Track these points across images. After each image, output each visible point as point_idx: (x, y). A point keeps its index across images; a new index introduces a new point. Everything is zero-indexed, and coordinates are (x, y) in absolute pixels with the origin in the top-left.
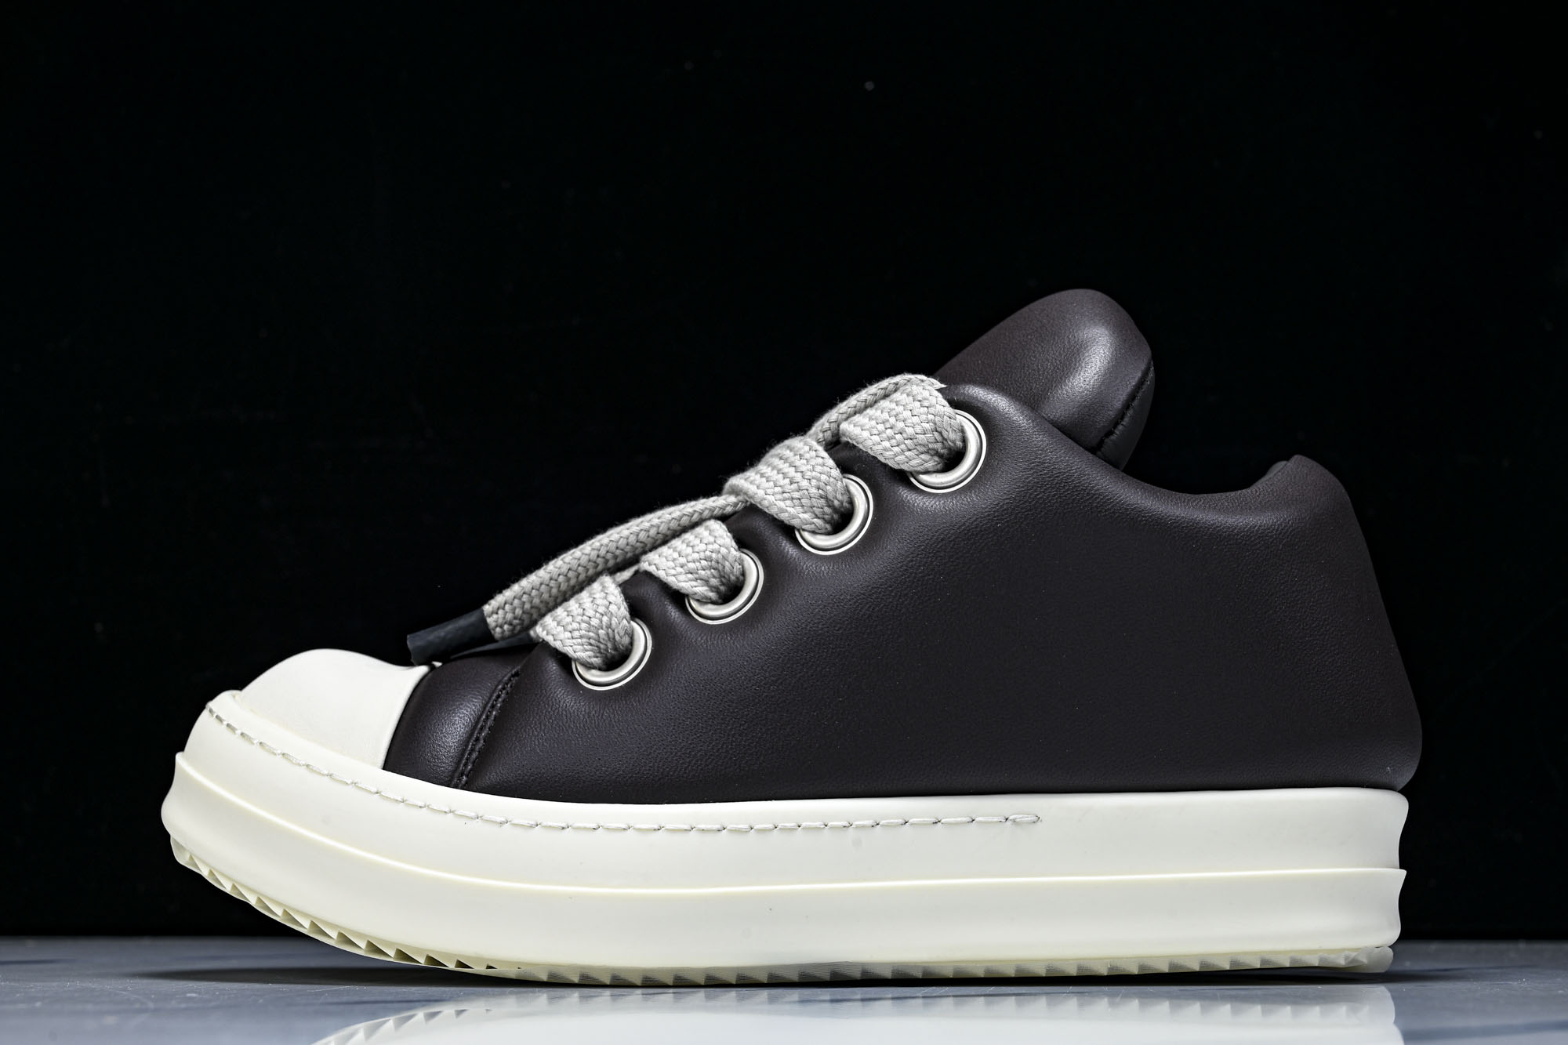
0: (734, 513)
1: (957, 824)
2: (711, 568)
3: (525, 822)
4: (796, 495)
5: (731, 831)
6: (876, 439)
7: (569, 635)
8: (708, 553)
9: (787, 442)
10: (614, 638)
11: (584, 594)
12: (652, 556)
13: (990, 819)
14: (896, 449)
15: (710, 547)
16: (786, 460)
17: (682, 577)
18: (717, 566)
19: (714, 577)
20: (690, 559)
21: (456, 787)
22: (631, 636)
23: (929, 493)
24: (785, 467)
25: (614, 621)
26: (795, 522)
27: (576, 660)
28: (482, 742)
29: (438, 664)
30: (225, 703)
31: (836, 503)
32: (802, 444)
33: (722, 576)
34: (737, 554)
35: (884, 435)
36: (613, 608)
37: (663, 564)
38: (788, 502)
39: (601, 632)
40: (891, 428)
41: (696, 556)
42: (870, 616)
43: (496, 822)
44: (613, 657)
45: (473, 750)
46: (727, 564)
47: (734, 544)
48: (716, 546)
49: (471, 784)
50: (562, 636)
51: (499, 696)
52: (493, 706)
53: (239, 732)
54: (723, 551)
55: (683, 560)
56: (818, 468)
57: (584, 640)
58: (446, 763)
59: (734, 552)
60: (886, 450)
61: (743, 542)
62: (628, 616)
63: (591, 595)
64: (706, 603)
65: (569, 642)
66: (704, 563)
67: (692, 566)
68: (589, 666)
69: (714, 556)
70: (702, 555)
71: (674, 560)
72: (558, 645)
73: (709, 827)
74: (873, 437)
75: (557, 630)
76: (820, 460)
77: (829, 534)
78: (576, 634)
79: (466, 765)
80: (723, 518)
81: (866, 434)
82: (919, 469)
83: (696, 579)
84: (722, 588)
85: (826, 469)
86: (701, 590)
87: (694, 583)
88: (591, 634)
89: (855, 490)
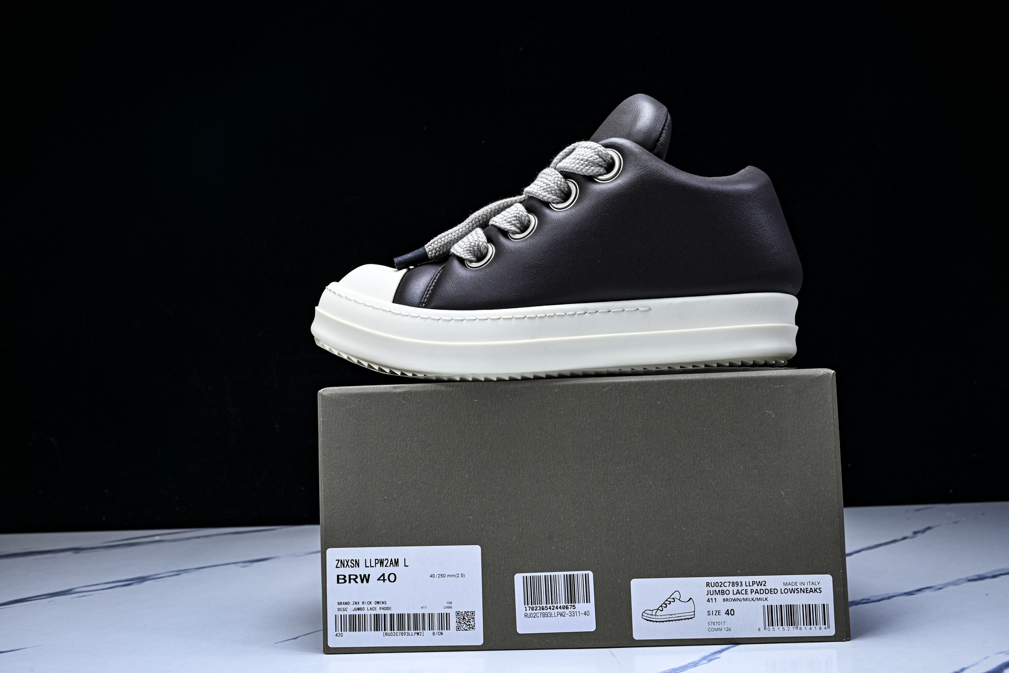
0: (524, 200)
1: (617, 312)
2: (517, 220)
3: (448, 319)
4: (549, 189)
5: (529, 318)
6: (573, 165)
7: (463, 250)
8: (515, 214)
9: (542, 172)
10: (481, 249)
11: (469, 235)
12: (494, 219)
13: (630, 309)
14: (587, 168)
15: (516, 212)
16: (544, 178)
17: (505, 224)
18: (519, 219)
19: (518, 223)
20: (508, 217)
21: (421, 307)
22: (487, 249)
23: (604, 183)
24: (544, 180)
25: (481, 243)
26: (550, 200)
27: (466, 259)
28: (430, 291)
29: (411, 267)
30: (333, 286)
31: (565, 192)
32: (548, 171)
33: (521, 223)
34: (527, 214)
35: (576, 163)
36: (480, 239)
37: (499, 221)
38: (547, 193)
39: (475, 247)
40: (578, 159)
41: (511, 216)
42: (580, 231)
43: (436, 319)
44: (481, 257)
45: (427, 294)
46: (523, 218)
47: (525, 210)
48: (518, 212)
49: (427, 306)
50: (460, 251)
51: (437, 275)
52: (435, 278)
53: (337, 294)
54: (521, 213)
55: (505, 218)
56: (556, 179)
57: (468, 251)
58: (417, 299)
59: (525, 213)
60: (578, 168)
61: (529, 210)
62: (486, 241)
63: (471, 235)
64: (516, 234)
65: (462, 253)
66: (514, 218)
67: (509, 220)
68: (471, 262)
69: (518, 215)
70: (513, 215)
71: (502, 218)
72: (458, 254)
73: (520, 316)
74: (571, 165)
75: (458, 249)
76: (556, 176)
77: (563, 203)
78: (465, 249)
79: (424, 300)
80: (521, 202)
81: (569, 165)
82: (597, 174)
83: (511, 225)
84: (522, 228)
85: (559, 179)
86: (513, 228)
87: (510, 226)
88: (471, 249)
89: (571, 185)
